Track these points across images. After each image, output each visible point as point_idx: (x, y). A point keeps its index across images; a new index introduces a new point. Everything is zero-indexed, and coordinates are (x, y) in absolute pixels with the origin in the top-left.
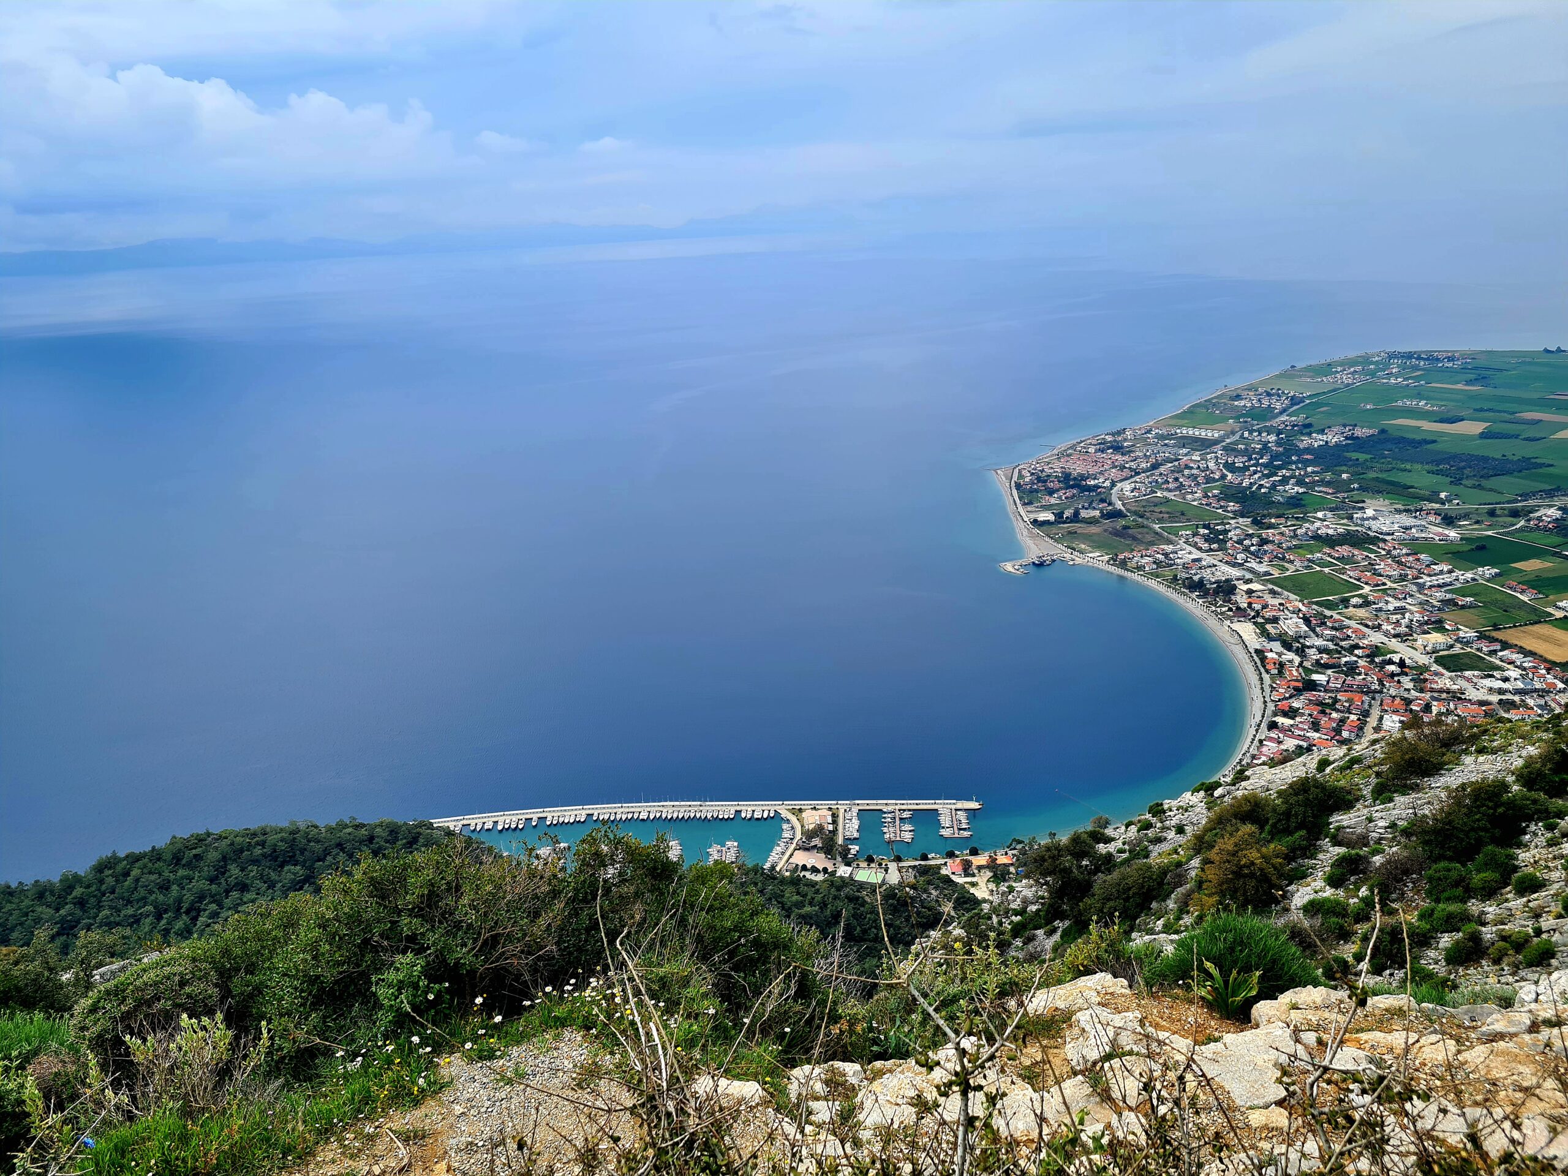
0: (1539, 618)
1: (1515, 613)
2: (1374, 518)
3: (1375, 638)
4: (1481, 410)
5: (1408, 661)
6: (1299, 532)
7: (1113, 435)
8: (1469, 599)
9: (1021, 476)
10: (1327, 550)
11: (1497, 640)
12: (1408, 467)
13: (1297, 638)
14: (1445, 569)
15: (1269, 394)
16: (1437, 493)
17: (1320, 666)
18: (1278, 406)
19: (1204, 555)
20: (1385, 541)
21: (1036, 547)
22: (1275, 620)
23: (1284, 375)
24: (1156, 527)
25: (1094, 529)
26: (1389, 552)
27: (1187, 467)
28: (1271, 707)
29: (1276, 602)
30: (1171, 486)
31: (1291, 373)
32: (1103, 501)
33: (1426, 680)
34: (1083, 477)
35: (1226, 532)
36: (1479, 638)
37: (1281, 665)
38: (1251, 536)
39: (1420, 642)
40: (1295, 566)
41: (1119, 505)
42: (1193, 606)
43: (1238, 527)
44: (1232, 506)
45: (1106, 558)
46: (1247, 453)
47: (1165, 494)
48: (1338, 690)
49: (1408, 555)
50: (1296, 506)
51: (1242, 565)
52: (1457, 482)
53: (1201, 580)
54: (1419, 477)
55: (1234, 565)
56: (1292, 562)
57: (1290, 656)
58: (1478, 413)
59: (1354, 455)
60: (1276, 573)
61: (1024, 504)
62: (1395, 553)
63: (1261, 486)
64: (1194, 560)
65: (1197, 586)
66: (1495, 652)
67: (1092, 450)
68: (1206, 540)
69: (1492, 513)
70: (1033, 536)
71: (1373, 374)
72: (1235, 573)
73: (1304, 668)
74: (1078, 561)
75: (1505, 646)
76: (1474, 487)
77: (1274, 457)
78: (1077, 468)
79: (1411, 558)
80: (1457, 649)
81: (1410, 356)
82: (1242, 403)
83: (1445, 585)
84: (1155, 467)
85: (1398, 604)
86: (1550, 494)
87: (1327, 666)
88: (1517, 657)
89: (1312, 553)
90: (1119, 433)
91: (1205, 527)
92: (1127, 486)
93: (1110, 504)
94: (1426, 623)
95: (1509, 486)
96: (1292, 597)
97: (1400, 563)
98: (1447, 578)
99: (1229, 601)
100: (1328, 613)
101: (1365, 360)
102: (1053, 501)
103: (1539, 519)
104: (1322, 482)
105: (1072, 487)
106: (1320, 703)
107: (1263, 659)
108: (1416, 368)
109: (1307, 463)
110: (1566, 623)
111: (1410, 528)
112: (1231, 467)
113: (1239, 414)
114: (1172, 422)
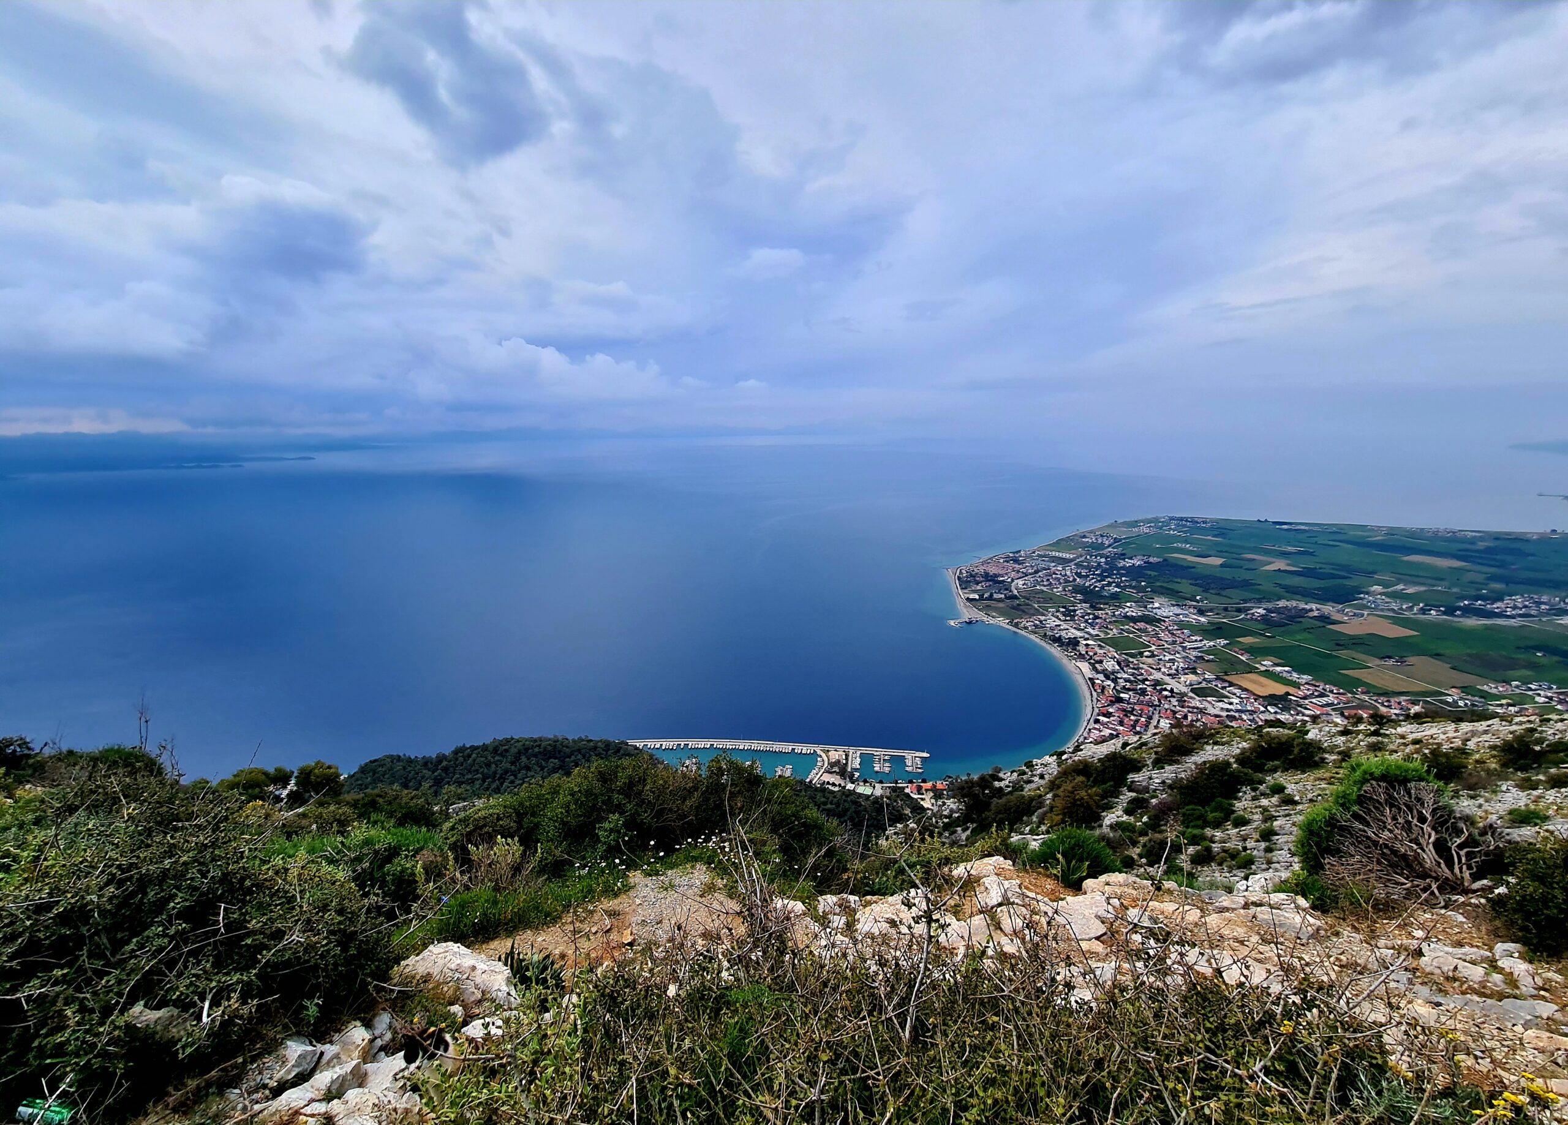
0: (1251, 670)
1: (1238, 667)
2: (1159, 608)
3: (1157, 676)
4: (1221, 551)
5: (1175, 690)
6: (1116, 613)
7: (1014, 553)
8: (1212, 657)
9: (961, 573)
10: (1132, 624)
11: (1226, 681)
12: (1179, 580)
13: (1113, 673)
14: (1199, 639)
15: (1102, 536)
16: (1195, 596)
17: (1126, 690)
18: (1107, 542)
19: (1062, 623)
20: (1164, 621)
21: (968, 613)
22: (1101, 662)
23: (1110, 526)
24: (1036, 606)
25: (1001, 605)
26: (1167, 627)
27: (1054, 573)
28: (1096, 710)
29: (1102, 651)
30: (1045, 583)
31: (1114, 525)
32: (1006, 589)
33: (1185, 701)
34: (996, 576)
35: (1075, 611)
36: (1216, 679)
37: (1103, 688)
38: (1089, 614)
39: (1182, 679)
40: (1114, 632)
41: (1015, 592)
42: (1055, 651)
43: (1081, 608)
44: (1079, 596)
45: (1007, 621)
46: (1089, 568)
47: (1042, 588)
48: (1135, 704)
49: (1177, 630)
50: (1115, 599)
51: (1083, 630)
52: (1206, 591)
53: (1060, 636)
54: (1185, 586)
55: (1079, 630)
56: (1112, 630)
57: (1109, 682)
58: (1219, 553)
59: (1149, 572)
60: (1102, 636)
61: (962, 589)
62: (1170, 628)
63: (1096, 587)
64: (1056, 626)
65: (1058, 640)
66: (1225, 687)
68: (1064, 615)
69: (1226, 609)
70: (966, 607)
71: (1160, 528)
72: (1079, 634)
73: (1117, 690)
74: (991, 622)
75: (1231, 684)
76: (1216, 594)
77: (1103, 571)
78: (992, 570)
79: (1179, 632)
80: (1204, 685)
81: (1182, 519)
82: (1087, 540)
83: (1198, 648)
84: (1036, 572)
85: (1172, 657)
86: (1259, 601)
87: (1129, 690)
88: (1238, 692)
89: (1123, 625)
90: (1017, 552)
91: (1063, 607)
92: (1020, 582)
93: (1011, 591)
94: (1187, 669)
95: (1236, 595)
96: (1111, 649)
97: (1173, 634)
98: (1199, 645)
99: (1075, 649)
100: (1131, 660)
101: (1156, 520)
102: (979, 587)
103: (1253, 614)
104: (1130, 587)
105: (990, 581)
106: (1124, 710)
107: (1093, 684)
108: (1185, 526)
109: (1123, 575)
110: (1267, 674)
111: (1179, 615)
112: (1079, 575)
113: (1085, 546)
114: (1049, 548)
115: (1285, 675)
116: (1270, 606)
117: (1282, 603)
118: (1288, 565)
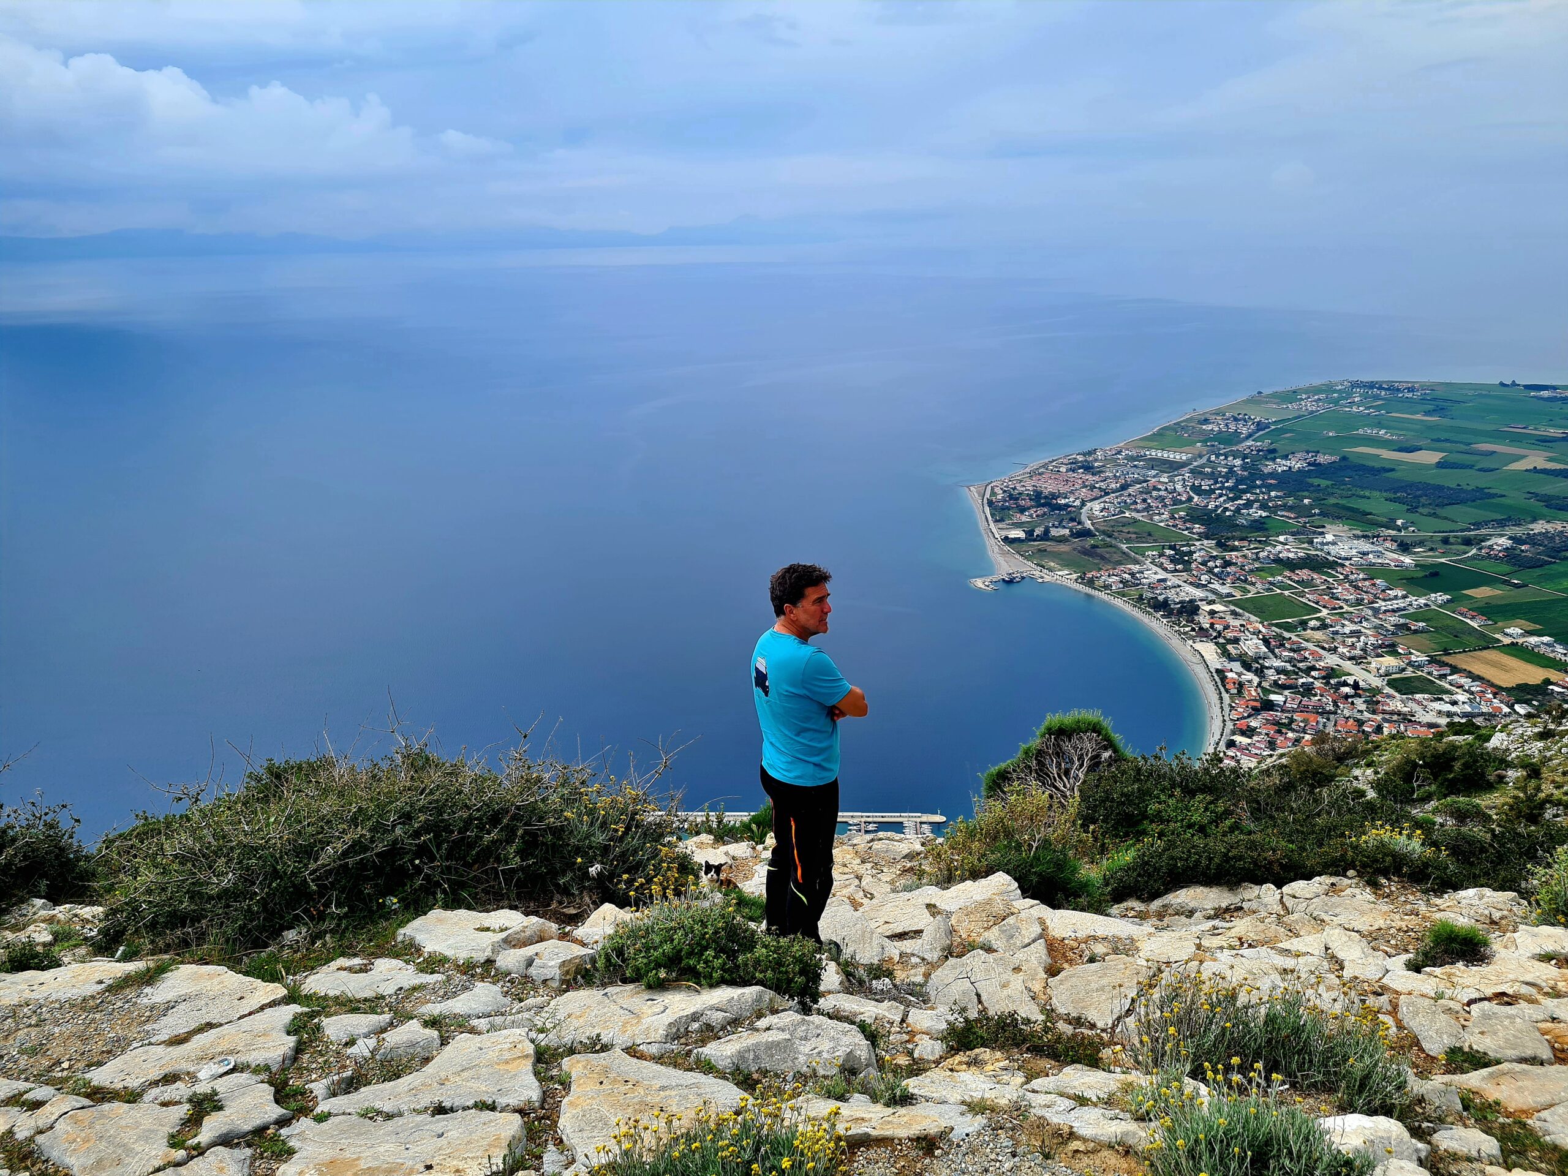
0: (1487, 643)
1: (1466, 638)
2: (1334, 543)
3: (1331, 660)
4: (1439, 440)
5: (1361, 684)
6: (1262, 555)
7: (1084, 455)
8: (1421, 624)
9: (993, 493)
10: (1287, 573)
11: (1447, 665)
12: (1367, 494)
13: (1256, 659)
14: (1400, 595)
15: (1236, 419)
16: (1394, 520)
17: (1279, 687)
18: (1244, 431)
19: (1169, 576)
20: (1343, 566)
21: (1007, 564)
22: (1236, 641)
23: (1251, 401)
24: (1124, 547)
25: (1063, 548)
26: (1346, 577)
27: (1155, 489)
28: (1230, 726)
29: (1237, 623)
30: (1139, 507)
31: (1257, 399)
32: (1072, 520)
33: (1378, 702)
34: (1054, 496)
35: (1191, 553)
36: (1430, 662)
37: (1241, 685)
38: (1215, 558)
39: (1373, 665)
40: (1257, 589)
41: (1088, 524)
42: (1158, 625)
43: (1203, 548)
44: (1198, 528)
45: (1075, 576)
46: (1213, 476)
47: (1134, 514)
48: (1294, 711)
49: (1364, 580)
50: (1259, 529)
51: (1205, 586)
52: (1413, 510)
53: (1166, 600)
54: (1377, 504)
55: (1198, 586)
56: (1253, 584)
57: (1249, 676)
58: (1436, 444)
59: (1316, 481)
60: (1238, 595)
61: (996, 521)
62: (1352, 577)
63: (1226, 509)
64: (1160, 581)
65: (1161, 606)
66: (1444, 676)
67: (1063, 469)
68: (1172, 561)
69: (1445, 541)
70: (1003, 553)
71: (1336, 402)
72: (1198, 593)
73: (1262, 688)
74: (1047, 579)
75: (1455, 670)
76: (1429, 515)
77: (1239, 481)
78: (1049, 487)
79: (1367, 583)
80: (1409, 673)
81: (1372, 385)
82: (1210, 427)
83: (1399, 610)
84: (1124, 487)
85: (1355, 627)
86: (1501, 524)
87: (1284, 687)
88: (1465, 681)
89: (1273, 575)
90: (1090, 453)
91: (1172, 548)
92: (1096, 506)
93: (1080, 523)
94: (1380, 646)
95: (1462, 515)
96: (1253, 618)
97: (1357, 588)
98: (1401, 604)
99: (1192, 621)
100: (1286, 635)
101: (1329, 388)
102: (1024, 519)
103: (1491, 547)
104: (1285, 507)
105: (1043, 505)
106: (1277, 723)
107: (1223, 679)
108: (1377, 397)
109: (1270, 488)
110: (1516, 650)
111: (1367, 554)
112: (1197, 490)
113: (1206, 438)
114: (1142, 444)
115: (1543, 650)
116: (1519, 531)
117: (1539, 527)
118: (1551, 460)
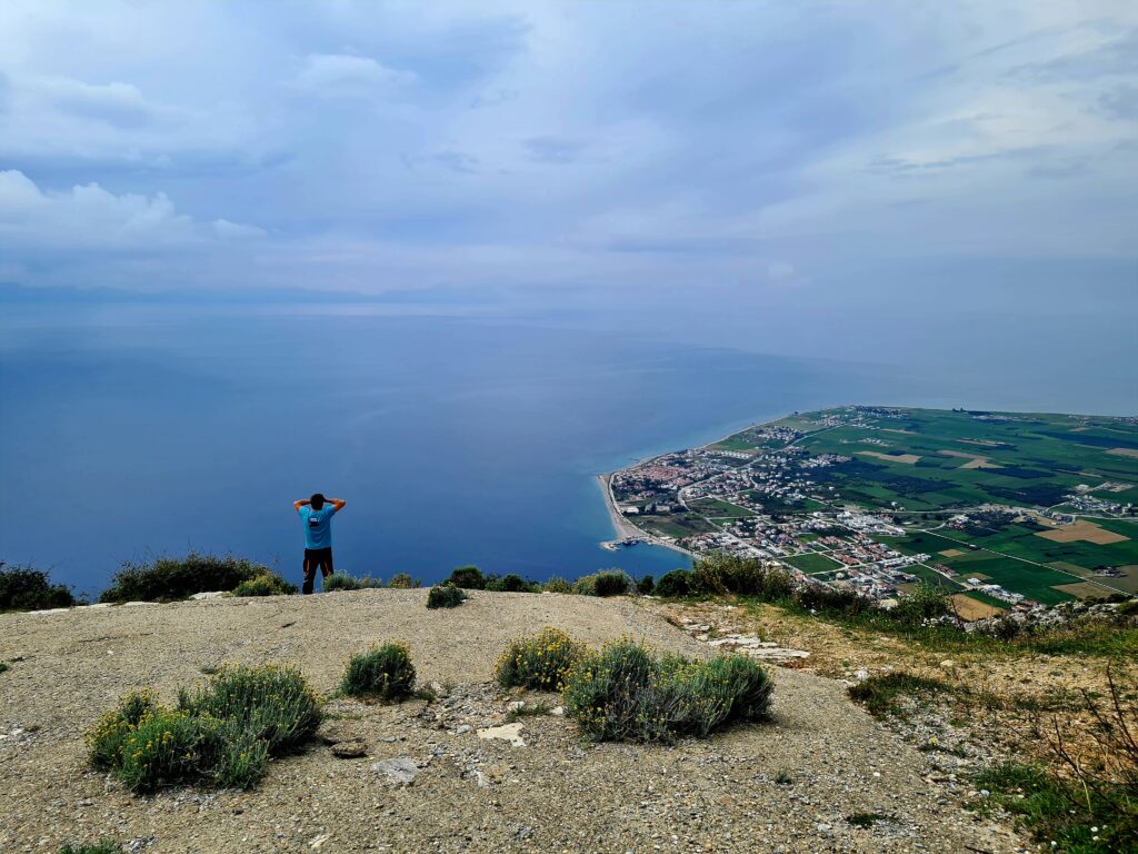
0: (957, 590)
2: (850, 518)
4: (916, 448)
6: (802, 525)
7: (679, 453)
8: (913, 576)
9: (616, 480)
10: (820, 539)
12: (871, 483)
14: (897, 554)
15: (781, 431)
16: (889, 502)
18: (787, 438)
19: (740, 540)
20: (857, 534)
21: (626, 532)
23: (790, 418)
24: (708, 519)
25: (666, 520)
26: (860, 542)
27: (729, 478)
30: (718, 491)
31: (795, 417)
32: (672, 500)
34: (659, 483)
35: (754, 524)
38: (770, 528)
40: (800, 550)
41: (683, 503)
43: (762, 521)
44: (758, 506)
45: (674, 540)
46: (767, 470)
47: (714, 496)
49: (872, 544)
50: (800, 508)
51: (764, 548)
52: (902, 495)
54: (878, 491)
55: (760, 548)
56: (798, 547)
58: (914, 450)
59: (837, 475)
60: (787, 554)
61: (618, 500)
62: (864, 542)
63: (777, 493)
64: (733, 544)
67: (665, 464)
68: (741, 530)
69: (925, 517)
70: (624, 524)
71: (847, 420)
72: (760, 553)
74: (655, 542)
76: (913, 499)
77: (785, 473)
78: (654, 475)
79: (874, 546)
81: (870, 409)
82: (764, 436)
83: (896, 565)
84: (707, 477)
85: (869, 578)
86: (960, 505)
89: (811, 540)
90: (683, 453)
91: (741, 520)
92: (688, 490)
93: (677, 502)
94: (886, 592)
95: (935, 499)
96: (798, 571)
97: (867, 549)
98: (899, 561)
101: (842, 411)
102: (638, 499)
103: (954, 522)
104: (817, 492)
105: (651, 489)
108: (874, 418)
109: (806, 479)
110: (976, 594)
111: (873, 525)
112: (757, 479)
113: (761, 443)
114: (718, 447)
115: (994, 594)
116: (972, 511)
117: (985, 508)
118: (990, 462)
